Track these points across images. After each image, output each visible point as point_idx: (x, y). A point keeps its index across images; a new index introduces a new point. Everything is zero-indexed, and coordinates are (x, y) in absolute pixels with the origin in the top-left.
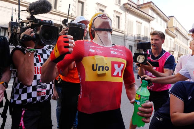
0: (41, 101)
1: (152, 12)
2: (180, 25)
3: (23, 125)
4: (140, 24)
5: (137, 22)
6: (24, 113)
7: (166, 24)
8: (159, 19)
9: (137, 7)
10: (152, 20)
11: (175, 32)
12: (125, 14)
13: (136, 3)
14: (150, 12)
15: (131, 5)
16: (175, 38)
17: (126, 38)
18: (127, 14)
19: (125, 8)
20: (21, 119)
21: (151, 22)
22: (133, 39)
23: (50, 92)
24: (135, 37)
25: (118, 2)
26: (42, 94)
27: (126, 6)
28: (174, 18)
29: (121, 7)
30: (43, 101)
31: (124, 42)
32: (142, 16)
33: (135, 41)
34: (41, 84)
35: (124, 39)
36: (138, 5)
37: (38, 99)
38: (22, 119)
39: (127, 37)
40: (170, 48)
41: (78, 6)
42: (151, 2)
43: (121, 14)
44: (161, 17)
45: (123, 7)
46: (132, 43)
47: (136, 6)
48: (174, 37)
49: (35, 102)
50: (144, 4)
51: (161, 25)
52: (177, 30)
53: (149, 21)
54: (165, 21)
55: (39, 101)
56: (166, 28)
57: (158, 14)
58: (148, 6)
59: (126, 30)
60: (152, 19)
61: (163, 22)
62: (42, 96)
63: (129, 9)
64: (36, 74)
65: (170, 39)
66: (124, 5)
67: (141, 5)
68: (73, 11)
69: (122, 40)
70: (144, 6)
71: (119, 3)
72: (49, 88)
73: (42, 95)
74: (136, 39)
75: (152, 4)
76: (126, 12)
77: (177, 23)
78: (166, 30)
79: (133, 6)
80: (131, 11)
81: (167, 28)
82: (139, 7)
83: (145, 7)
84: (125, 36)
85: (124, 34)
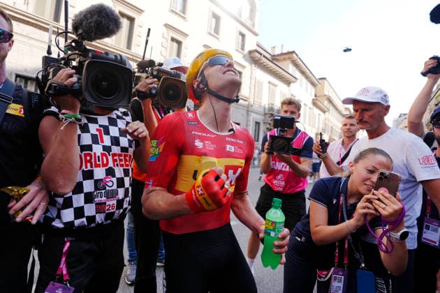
0: (105, 223)
1: (294, 68)
2: (334, 94)
3: (65, 272)
4: (274, 88)
5: (269, 83)
6: (69, 247)
7: (313, 90)
8: (304, 80)
9: (270, 59)
10: (294, 82)
11: (326, 103)
12: (251, 68)
13: (270, 52)
14: (291, 69)
15: (261, 54)
16: (326, 113)
17: (250, 109)
18: (255, 68)
19: (251, 57)
20: (60, 260)
21: (292, 85)
22: (262, 110)
23: (125, 202)
24: (265, 109)
25: (240, 47)
26: (107, 208)
27: (253, 55)
28: (325, 81)
29: (244, 56)
30: (109, 222)
31: (248, 115)
32: (277, 74)
33: (265, 114)
34: (105, 189)
35: (248, 111)
36: (272, 54)
37: (100, 218)
38: (64, 259)
39: (253, 107)
40: (318, 128)
41: (172, 47)
42: (294, 52)
43: (244, 67)
44: (307, 77)
45: (248, 56)
46: (259, 118)
47: (269, 56)
48: (324, 112)
49: (93, 225)
50: (282, 54)
51: (307, 90)
52: (330, 101)
53: (288, 83)
54: (313, 84)
55: (102, 222)
56: (313, 97)
57: (303, 73)
58: (289, 58)
59: (252, 96)
60: (294, 79)
61: (309, 85)
62: (107, 212)
63: (257, 60)
64: (91, 167)
65: (319, 115)
66: (250, 52)
67: (278, 55)
68: (161, 55)
69: (245, 113)
70: (282, 57)
71: (243, 48)
72: (123, 196)
73: (108, 210)
74: (267, 112)
75: (294, 55)
76: (253, 66)
77: (331, 90)
78: (313, 100)
79: (264, 56)
80: (261, 63)
81: (316, 96)
82: (274, 58)
83: (284, 59)
84: (248, 105)
85: (247, 103)
